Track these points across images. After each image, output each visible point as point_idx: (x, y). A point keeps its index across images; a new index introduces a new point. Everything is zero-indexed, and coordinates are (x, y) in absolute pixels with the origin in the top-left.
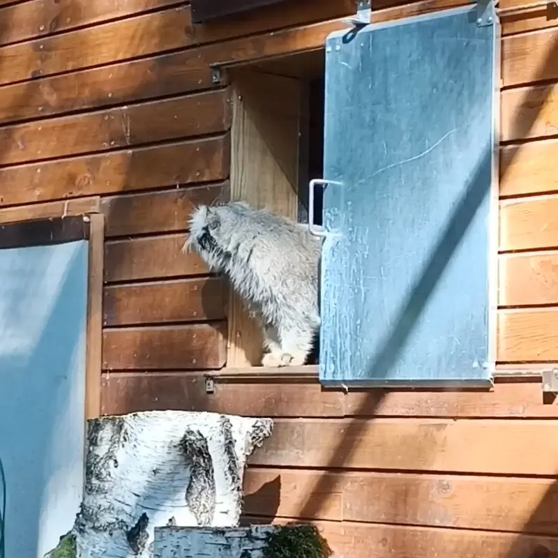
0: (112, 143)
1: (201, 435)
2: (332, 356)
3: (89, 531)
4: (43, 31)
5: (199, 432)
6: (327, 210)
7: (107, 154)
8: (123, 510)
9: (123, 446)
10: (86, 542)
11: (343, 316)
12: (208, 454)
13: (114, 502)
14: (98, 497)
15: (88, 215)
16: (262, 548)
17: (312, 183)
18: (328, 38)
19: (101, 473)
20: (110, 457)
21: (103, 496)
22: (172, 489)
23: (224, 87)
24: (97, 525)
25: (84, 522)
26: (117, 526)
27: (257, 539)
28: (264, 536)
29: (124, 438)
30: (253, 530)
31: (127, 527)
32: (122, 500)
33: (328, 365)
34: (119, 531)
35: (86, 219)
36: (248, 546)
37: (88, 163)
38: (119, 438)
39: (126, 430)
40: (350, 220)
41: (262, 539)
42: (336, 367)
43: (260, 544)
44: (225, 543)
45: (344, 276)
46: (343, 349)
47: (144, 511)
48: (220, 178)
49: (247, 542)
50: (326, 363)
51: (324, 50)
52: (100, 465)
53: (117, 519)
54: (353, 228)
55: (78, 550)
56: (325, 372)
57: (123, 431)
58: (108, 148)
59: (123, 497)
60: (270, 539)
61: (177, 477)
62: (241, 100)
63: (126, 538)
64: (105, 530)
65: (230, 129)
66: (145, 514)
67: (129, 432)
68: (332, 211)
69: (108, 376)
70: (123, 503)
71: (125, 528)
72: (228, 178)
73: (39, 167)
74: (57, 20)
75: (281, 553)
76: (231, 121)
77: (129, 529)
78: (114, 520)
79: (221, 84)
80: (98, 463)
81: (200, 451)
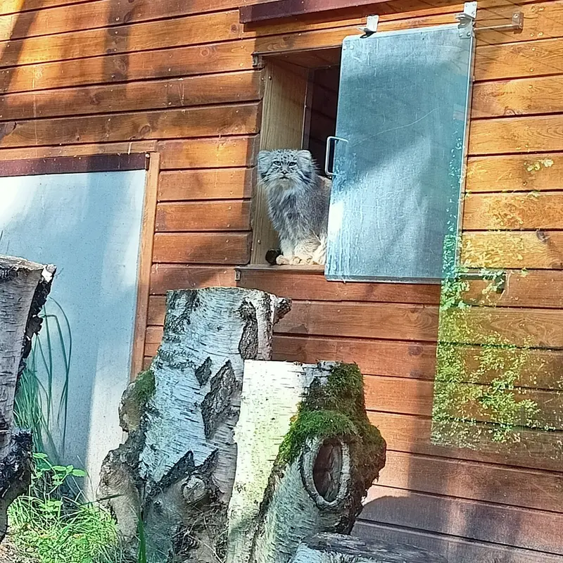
0: (170, 103)
1: (252, 305)
2: (335, 258)
3: (166, 368)
4: (118, 21)
5: (250, 303)
6: (337, 158)
7: (165, 111)
8: (192, 354)
9: (195, 310)
10: (163, 375)
11: (345, 232)
12: (255, 319)
13: (186, 349)
14: (174, 344)
15: (148, 153)
16: (327, 376)
17: (329, 138)
18: (345, 39)
19: (177, 328)
20: (185, 318)
21: (178, 344)
22: (229, 341)
23: (260, 69)
24: (172, 363)
25: (162, 362)
26: (188, 365)
27: (324, 370)
28: (329, 368)
29: (196, 304)
30: (322, 364)
31: (195, 366)
32: (192, 347)
33: (331, 265)
34: (189, 369)
35: (147, 155)
36: (319, 374)
37: (149, 116)
38: (192, 305)
39: (198, 299)
40: (355, 166)
41: (327, 370)
42: (337, 266)
43: (326, 373)
44: (303, 371)
45: (347, 204)
46: (344, 254)
47: (209, 355)
48: (254, 132)
49: (317, 372)
50: (330, 264)
51: (341, 48)
52: (176, 322)
53: (188, 360)
54: (356, 171)
55: (156, 381)
56: (329, 270)
57: (196, 300)
58: (166, 107)
59: (193, 345)
60: (333, 371)
61: (233, 333)
62: (271, 79)
63: (194, 373)
64: (178, 368)
65: (262, 99)
66: (209, 358)
67: (200, 301)
68: (341, 159)
69: (157, 266)
70: (193, 350)
71: (193, 367)
72: (259, 133)
73: (109, 117)
74: (130, 15)
75: (340, 380)
76: (263, 93)
77: (197, 368)
78: (185, 361)
79: (258, 67)
80: (175, 321)
81: (250, 316)
